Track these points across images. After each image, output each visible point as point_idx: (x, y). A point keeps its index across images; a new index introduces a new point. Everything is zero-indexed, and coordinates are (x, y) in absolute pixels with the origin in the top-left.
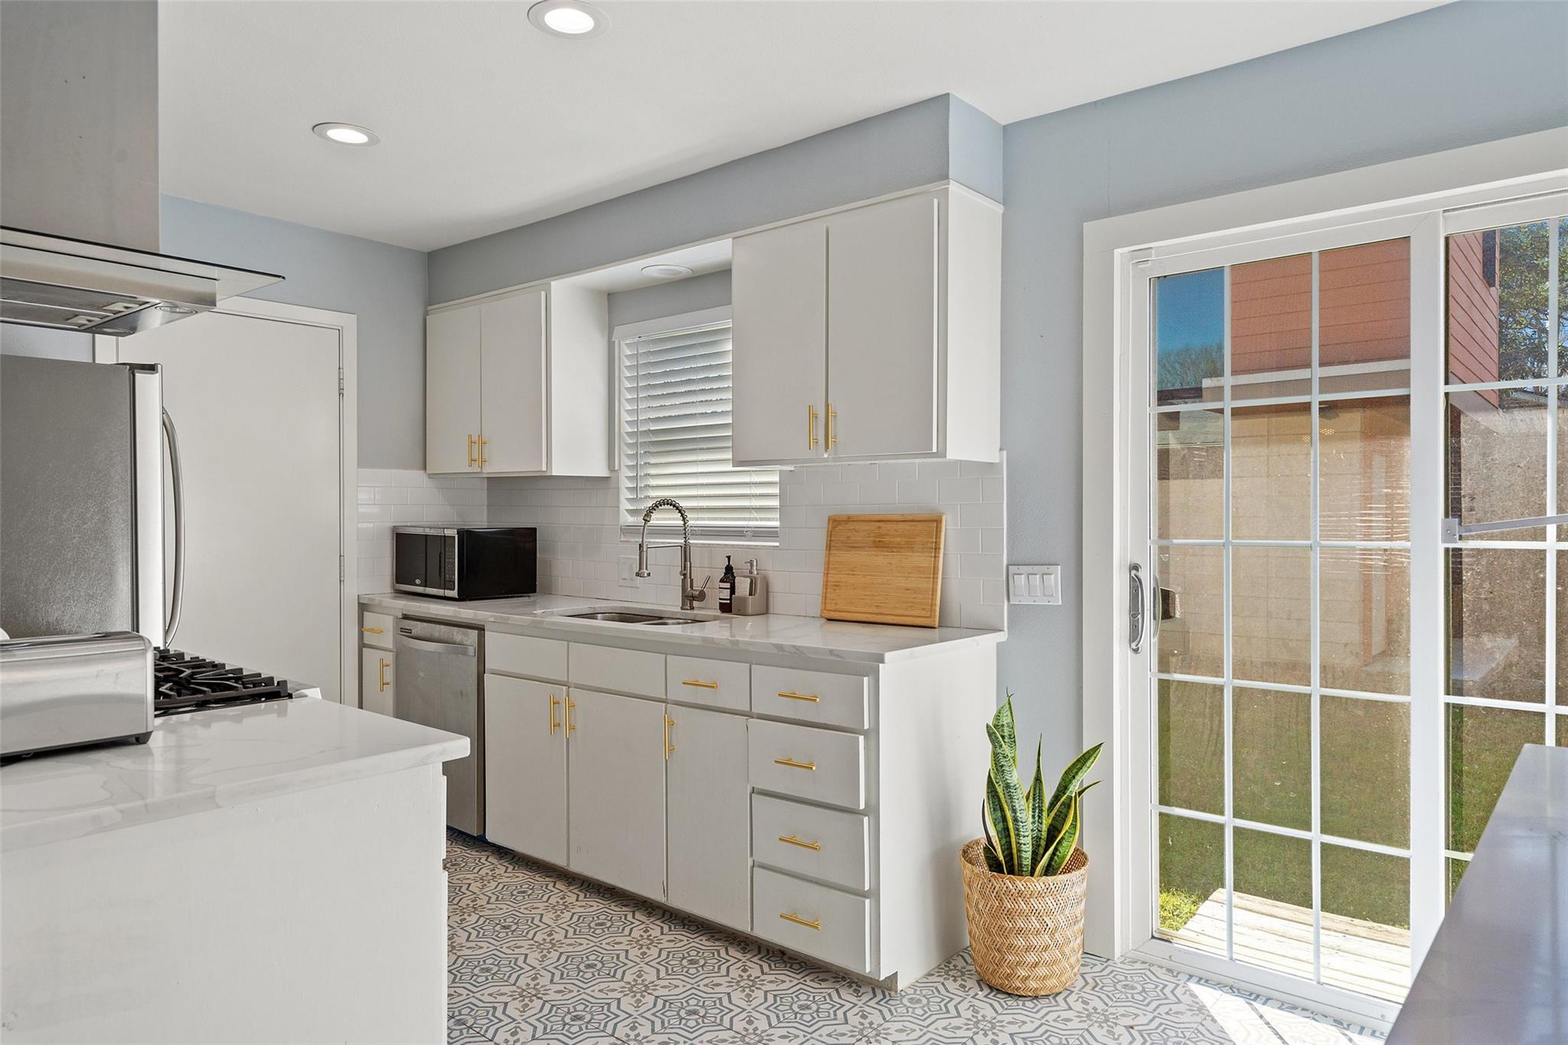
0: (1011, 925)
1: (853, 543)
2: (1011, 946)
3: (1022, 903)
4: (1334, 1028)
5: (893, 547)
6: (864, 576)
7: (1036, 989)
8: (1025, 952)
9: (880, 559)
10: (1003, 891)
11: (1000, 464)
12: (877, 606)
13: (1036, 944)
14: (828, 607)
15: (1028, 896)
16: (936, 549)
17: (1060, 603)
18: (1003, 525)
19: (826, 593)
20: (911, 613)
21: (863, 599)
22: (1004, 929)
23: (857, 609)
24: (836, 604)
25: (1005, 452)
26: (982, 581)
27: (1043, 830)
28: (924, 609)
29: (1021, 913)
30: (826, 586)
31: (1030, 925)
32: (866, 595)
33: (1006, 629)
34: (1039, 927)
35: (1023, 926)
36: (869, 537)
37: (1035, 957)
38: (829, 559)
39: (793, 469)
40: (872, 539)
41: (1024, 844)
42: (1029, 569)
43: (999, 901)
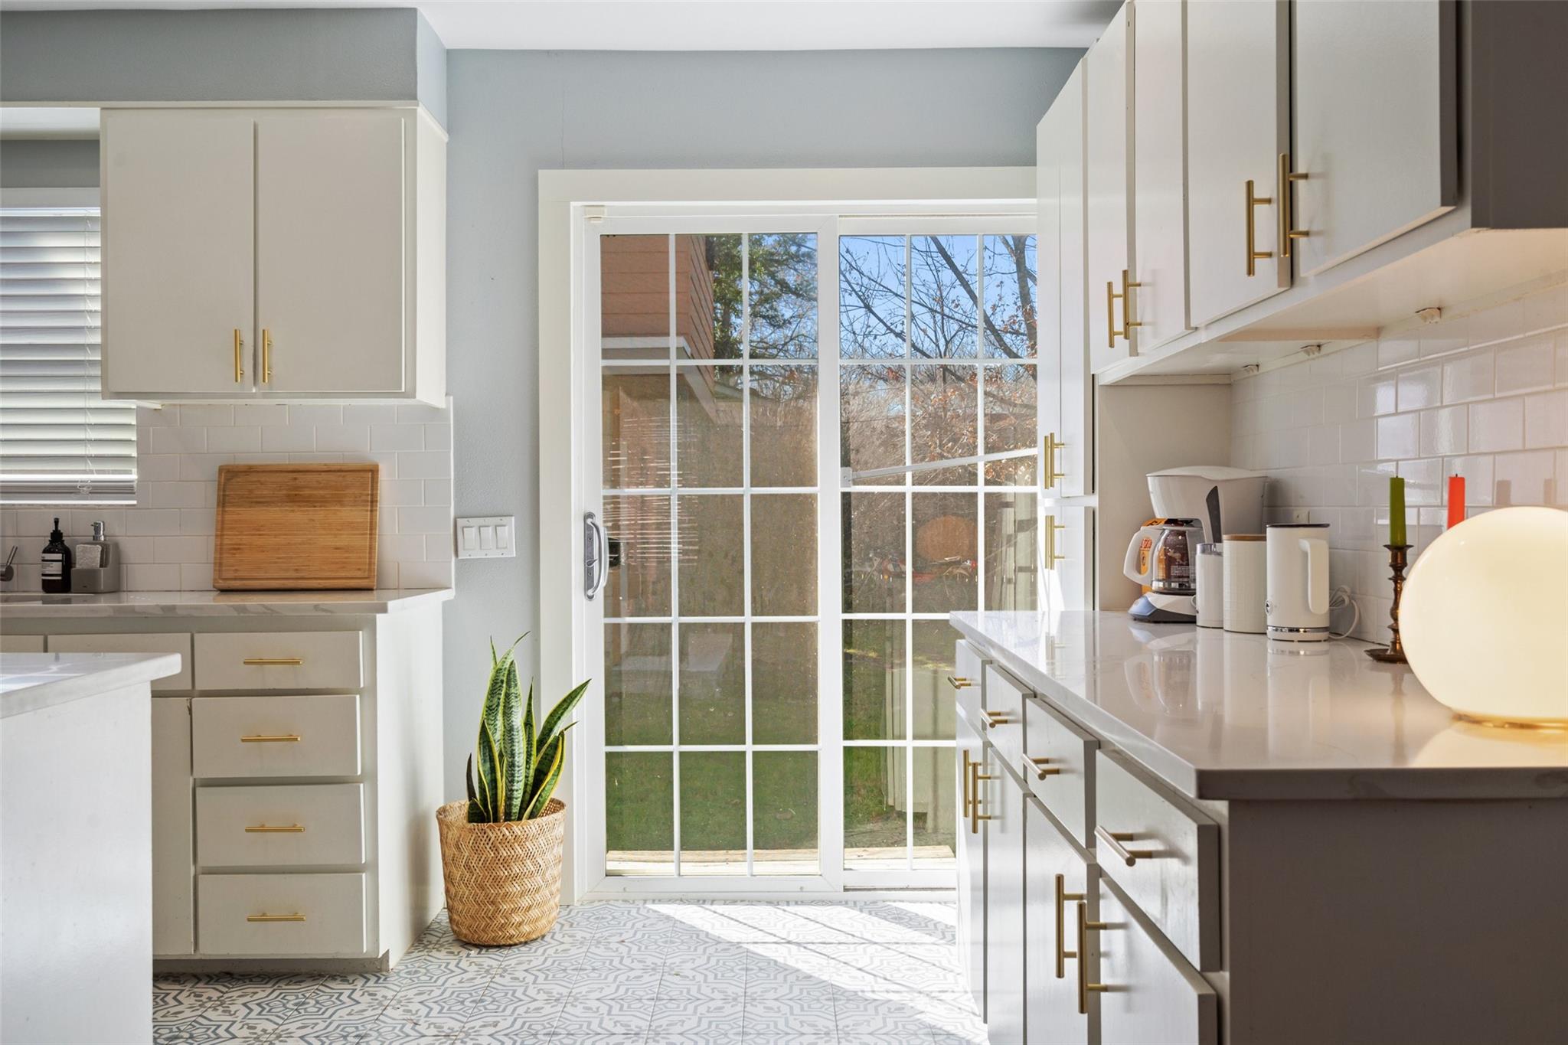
0: (506, 874)
1: (257, 498)
2: (506, 894)
3: (518, 848)
4: (769, 907)
5: (317, 502)
6: (276, 536)
7: (529, 933)
8: (520, 898)
9: (297, 515)
10: (499, 840)
11: (446, 411)
12: (297, 570)
13: (530, 886)
14: (226, 575)
15: (524, 840)
16: (372, 502)
17: (515, 555)
18: (449, 475)
19: (221, 558)
20: (343, 574)
21: (276, 563)
22: (499, 880)
23: (268, 575)
24: (236, 570)
25: (452, 398)
26: (424, 537)
27: (530, 775)
28: (359, 569)
29: (517, 858)
30: (220, 549)
31: (525, 869)
32: (279, 558)
33: (453, 586)
34: (532, 869)
35: (518, 871)
36: (280, 490)
37: (529, 900)
38: (223, 517)
39: (159, 407)
40: (285, 492)
41: (517, 790)
42: (481, 521)
43: (494, 851)
